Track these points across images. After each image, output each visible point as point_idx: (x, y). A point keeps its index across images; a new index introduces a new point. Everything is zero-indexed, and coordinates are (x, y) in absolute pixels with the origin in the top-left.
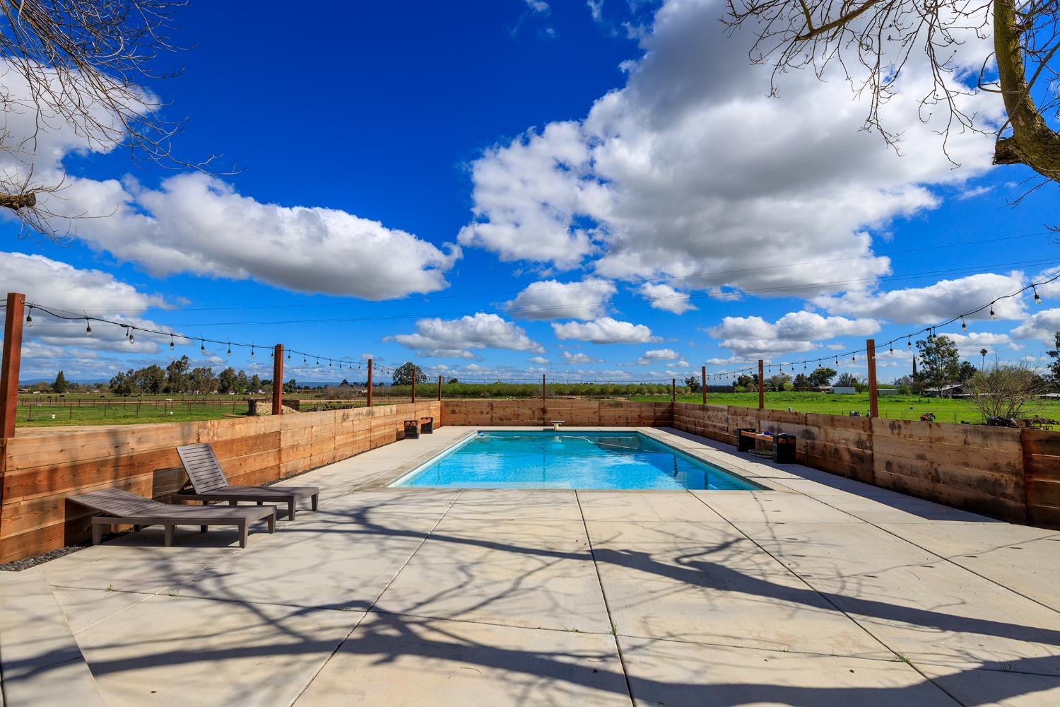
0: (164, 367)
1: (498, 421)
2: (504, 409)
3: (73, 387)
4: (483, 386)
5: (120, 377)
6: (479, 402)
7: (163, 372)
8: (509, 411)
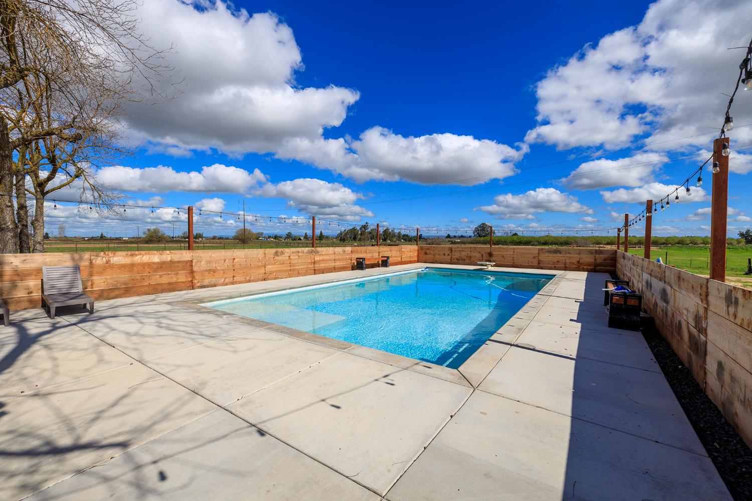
0: (358, 228)
1: (456, 261)
2: (460, 252)
3: (327, 237)
4: (534, 238)
5: (341, 234)
6: (442, 247)
7: (358, 231)
8: (464, 254)
